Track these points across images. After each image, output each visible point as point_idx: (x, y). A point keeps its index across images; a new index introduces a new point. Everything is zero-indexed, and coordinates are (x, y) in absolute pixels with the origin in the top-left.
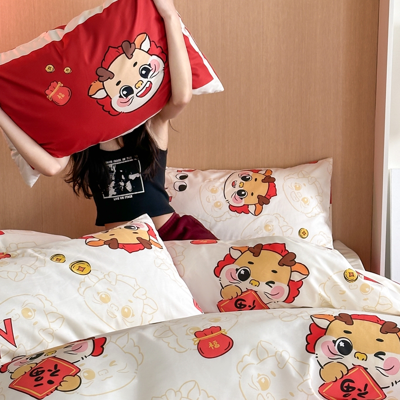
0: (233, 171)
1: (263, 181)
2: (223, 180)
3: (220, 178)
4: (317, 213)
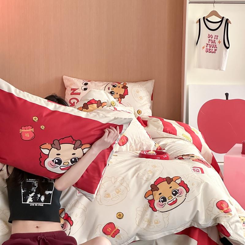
0: (109, 83)
1: (122, 88)
2: (104, 86)
3: (103, 85)
4: (146, 103)
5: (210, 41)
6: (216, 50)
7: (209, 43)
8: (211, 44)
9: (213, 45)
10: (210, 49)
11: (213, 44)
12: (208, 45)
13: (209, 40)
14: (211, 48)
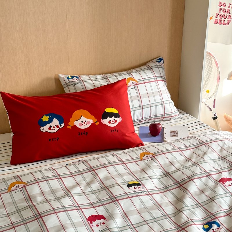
5: (221, 11)
6: (229, 22)
7: (220, 13)
8: (223, 14)
9: (225, 16)
10: (221, 21)
11: (226, 14)
12: (219, 16)
13: (221, 9)
14: (223, 19)
